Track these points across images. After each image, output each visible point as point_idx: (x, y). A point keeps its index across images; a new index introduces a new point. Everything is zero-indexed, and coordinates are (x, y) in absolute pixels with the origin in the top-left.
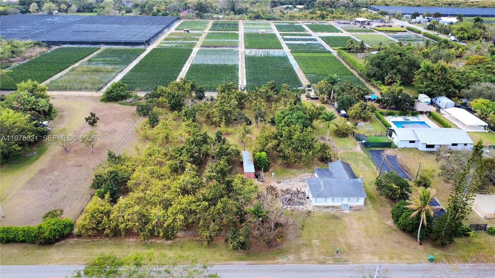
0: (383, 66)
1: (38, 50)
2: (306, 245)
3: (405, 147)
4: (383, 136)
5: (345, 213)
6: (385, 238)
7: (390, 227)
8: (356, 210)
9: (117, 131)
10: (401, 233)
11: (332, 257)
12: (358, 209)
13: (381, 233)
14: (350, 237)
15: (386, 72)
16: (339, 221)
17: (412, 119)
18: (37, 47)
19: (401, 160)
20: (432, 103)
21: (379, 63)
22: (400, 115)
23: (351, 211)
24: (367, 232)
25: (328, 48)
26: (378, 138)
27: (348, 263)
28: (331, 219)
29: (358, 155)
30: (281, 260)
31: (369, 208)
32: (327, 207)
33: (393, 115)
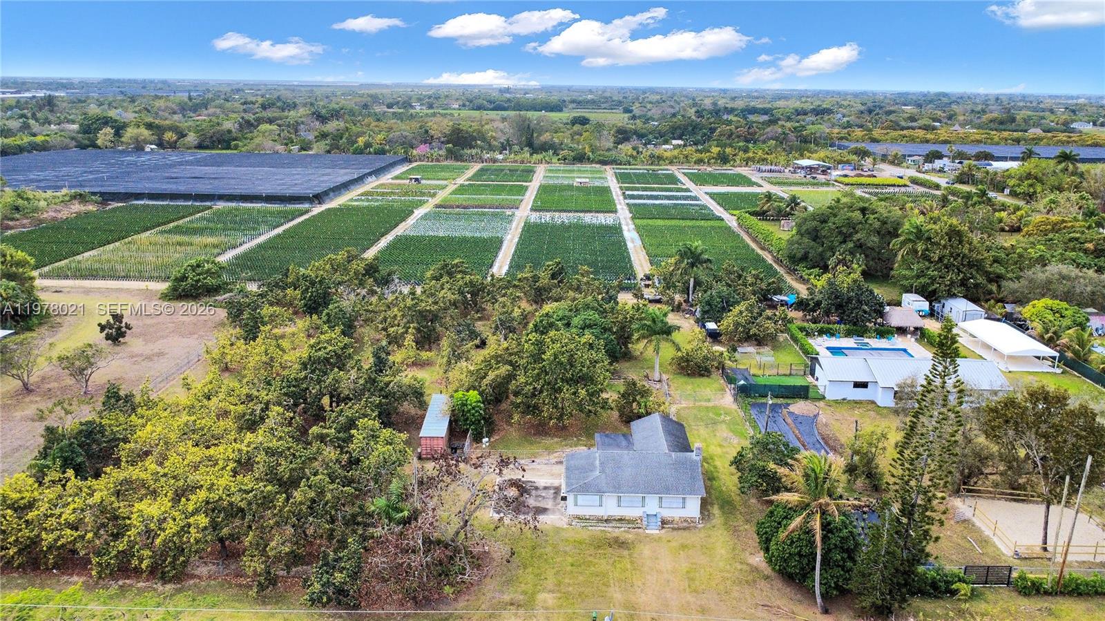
0: (824, 237)
1: (77, 207)
2: (519, 605)
3: (844, 399)
4: (797, 375)
5: (647, 536)
6: (736, 594)
7: (755, 569)
8: (679, 529)
9: (167, 354)
10: (778, 583)
12: (686, 526)
13: (729, 582)
14: (642, 591)
15: (832, 249)
16: (626, 553)
17: (875, 343)
18: (76, 202)
19: (826, 425)
20: (932, 314)
21: (816, 230)
22: (848, 334)
23: (664, 531)
24: (692, 580)
25: (718, 211)
26: (784, 378)
28: (606, 546)
29: (722, 412)
31: (714, 527)
32: (606, 521)
33: (831, 333)
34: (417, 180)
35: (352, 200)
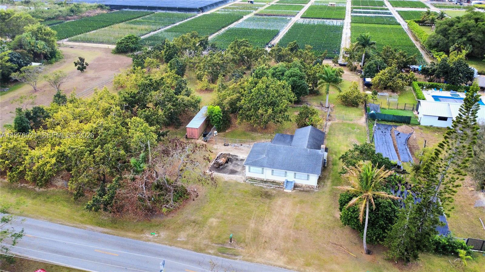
0: (450, 34)
1: (99, 11)
2: (197, 223)
4: (409, 110)
5: (284, 193)
8: (303, 191)
9: (101, 78)
12: (307, 190)
14: (267, 224)
15: (452, 41)
16: (268, 201)
18: (99, 9)
19: (415, 140)
21: (446, 30)
22: (448, 89)
24: (298, 222)
27: (236, 257)
28: (258, 196)
29: (356, 127)
30: (147, 236)
31: (324, 192)
32: (265, 182)
33: (437, 88)
34: (251, 2)
35: (218, 11)
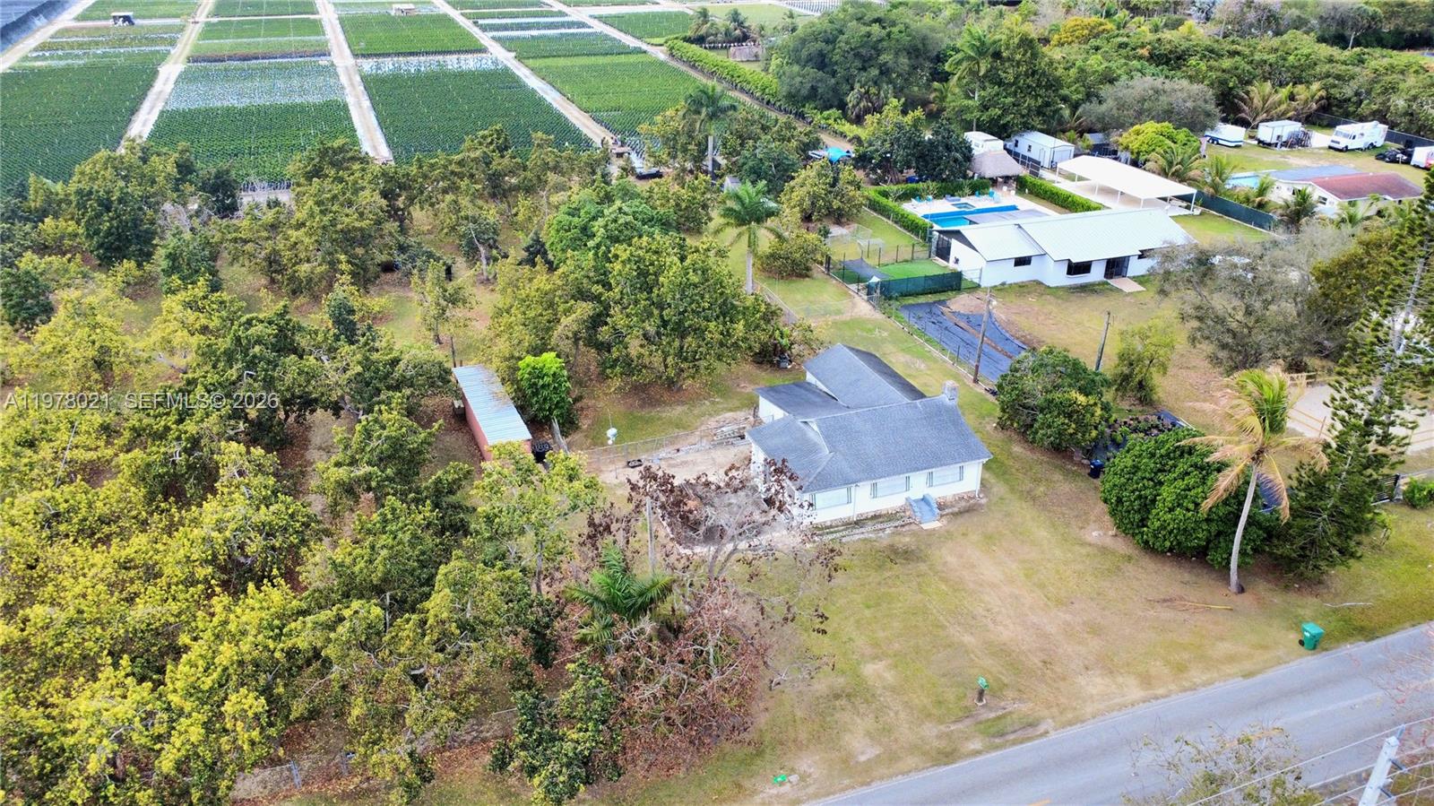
0: (836, 63)
2: (848, 696)
3: (1003, 284)
4: (917, 261)
5: (931, 533)
6: (1112, 594)
7: (1104, 550)
8: (960, 513)
10: (1149, 563)
11: (968, 722)
12: (964, 510)
14: (994, 622)
15: (848, 80)
16: (923, 567)
17: (976, 202)
19: (1007, 324)
21: (822, 55)
22: (940, 194)
23: (948, 521)
24: (1042, 586)
25: (630, 42)
26: (908, 266)
27: (1042, 728)
28: (889, 564)
29: (870, 326)
31: (1003, 499)
32: (856, 523)
33: (920, 196)
34: (126, 19)
35: (26, 58)
